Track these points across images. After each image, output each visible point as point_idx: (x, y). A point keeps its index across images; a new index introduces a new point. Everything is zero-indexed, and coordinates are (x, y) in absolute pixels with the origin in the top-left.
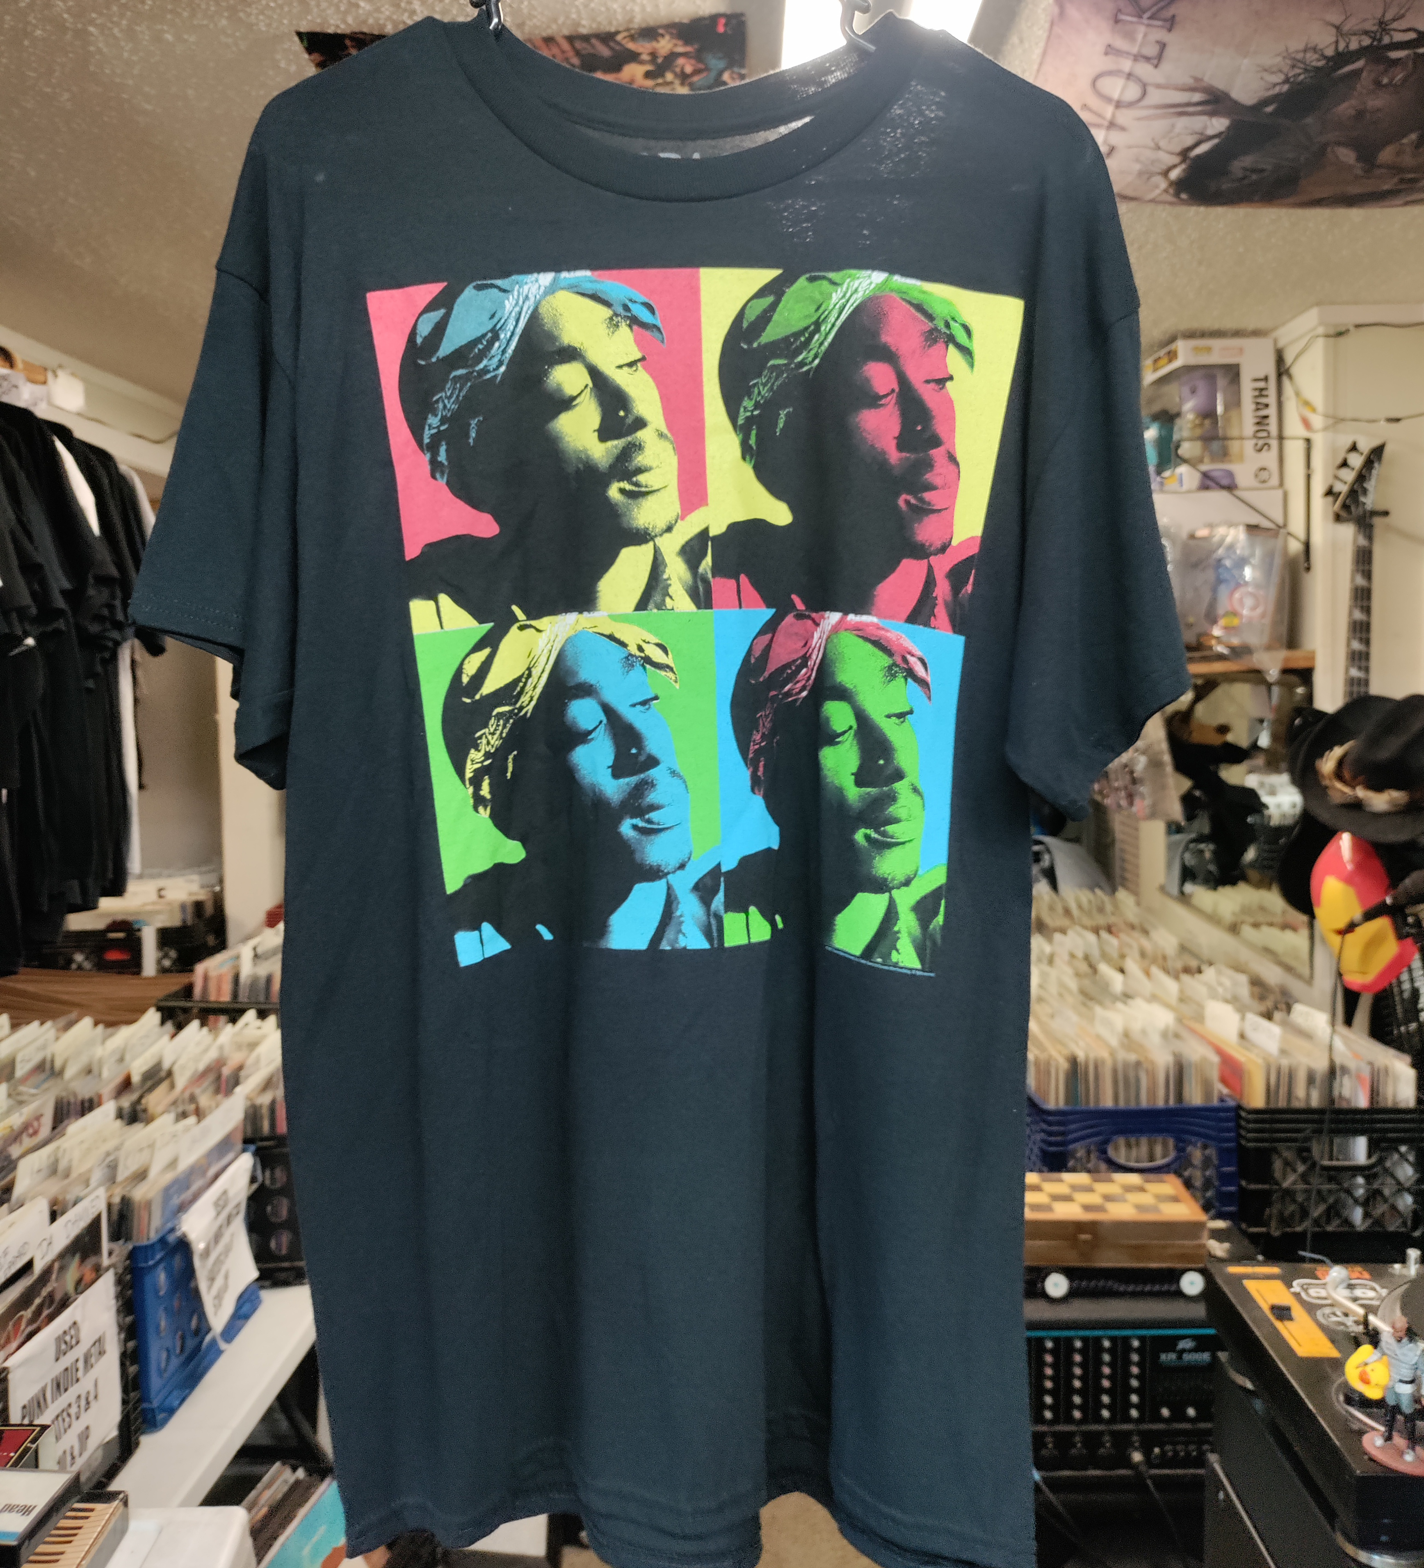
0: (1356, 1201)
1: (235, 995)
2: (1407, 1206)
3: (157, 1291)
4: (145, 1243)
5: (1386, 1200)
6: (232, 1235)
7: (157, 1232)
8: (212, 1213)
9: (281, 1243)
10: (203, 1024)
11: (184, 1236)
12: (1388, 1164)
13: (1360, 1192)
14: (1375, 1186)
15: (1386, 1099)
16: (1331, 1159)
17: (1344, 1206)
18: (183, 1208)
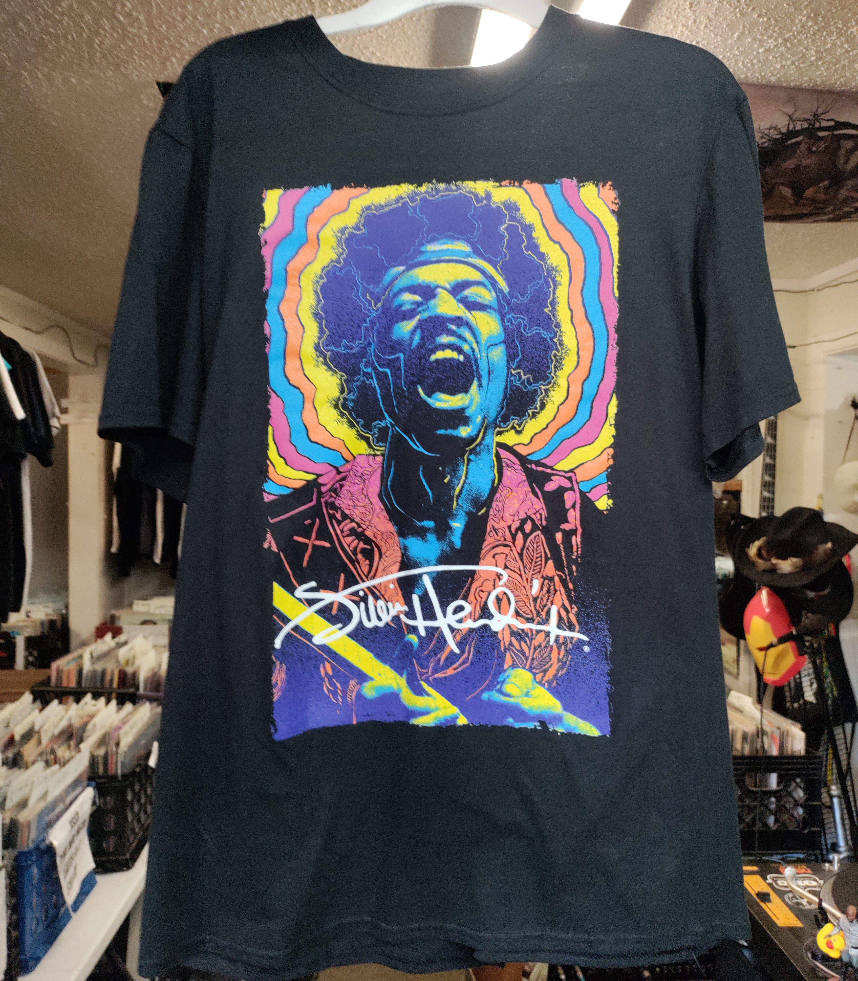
0: (771, 812)
1: (79, 682)
2: (799, 816)
3: (32, 880)
4: (25, 849)
5: (788, 810)
6: (80, 841)
7: (33, 841)
8: (69, 827)
9: (111, 844)
10: (61, 703)
11: (51, 843)
12: (789, 790)
13: (773, 806)
14: (782, 803)
15: (787, 750)
16: (755, 787)
17: (764, 815)
18: (50, 825)
